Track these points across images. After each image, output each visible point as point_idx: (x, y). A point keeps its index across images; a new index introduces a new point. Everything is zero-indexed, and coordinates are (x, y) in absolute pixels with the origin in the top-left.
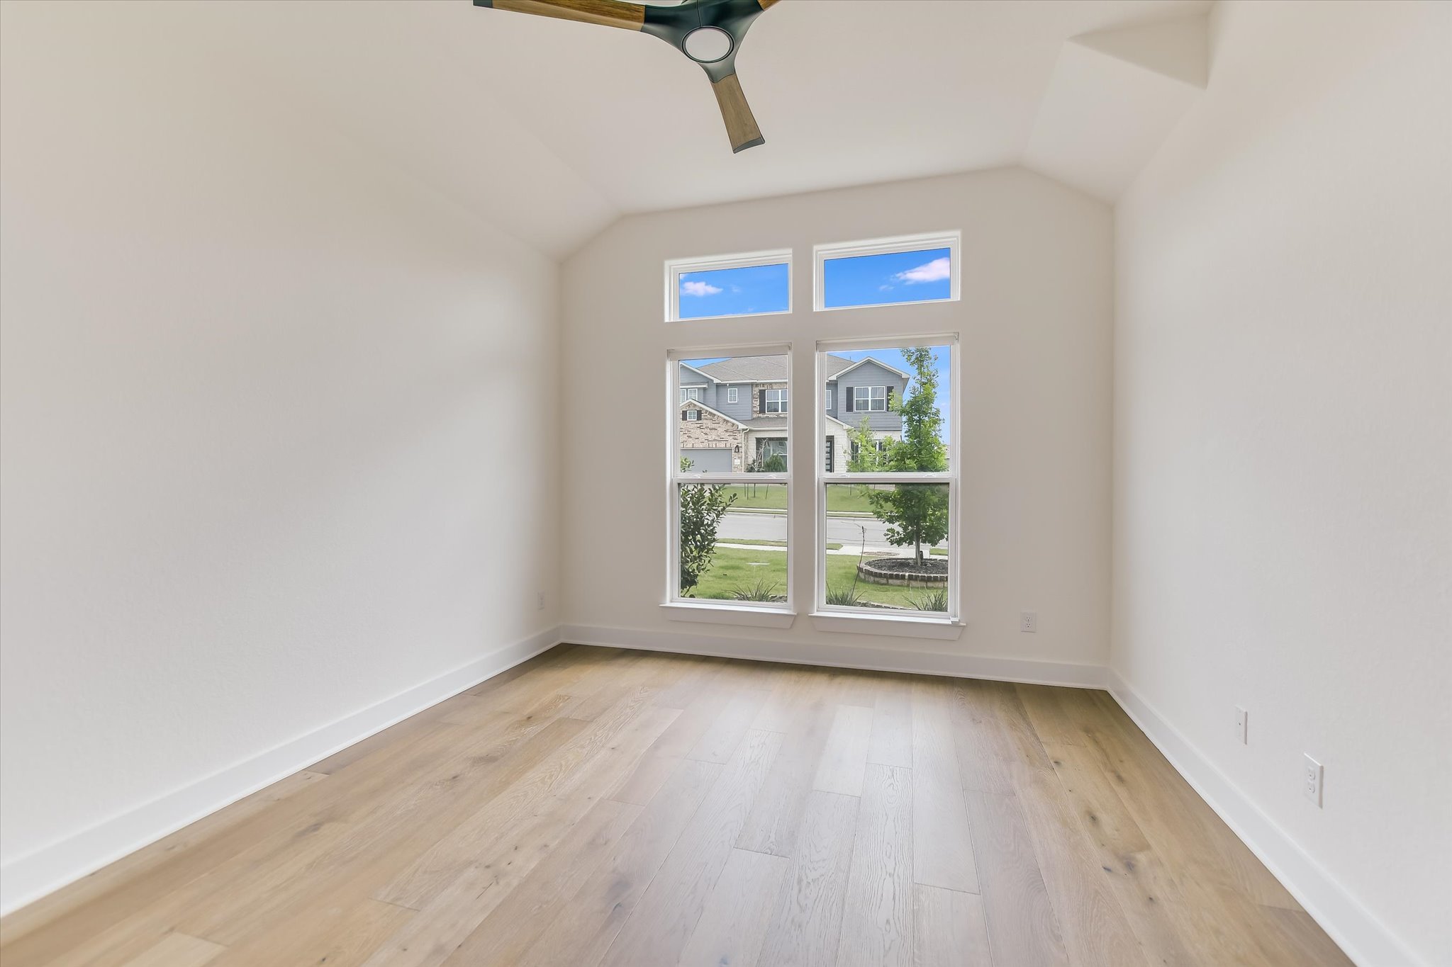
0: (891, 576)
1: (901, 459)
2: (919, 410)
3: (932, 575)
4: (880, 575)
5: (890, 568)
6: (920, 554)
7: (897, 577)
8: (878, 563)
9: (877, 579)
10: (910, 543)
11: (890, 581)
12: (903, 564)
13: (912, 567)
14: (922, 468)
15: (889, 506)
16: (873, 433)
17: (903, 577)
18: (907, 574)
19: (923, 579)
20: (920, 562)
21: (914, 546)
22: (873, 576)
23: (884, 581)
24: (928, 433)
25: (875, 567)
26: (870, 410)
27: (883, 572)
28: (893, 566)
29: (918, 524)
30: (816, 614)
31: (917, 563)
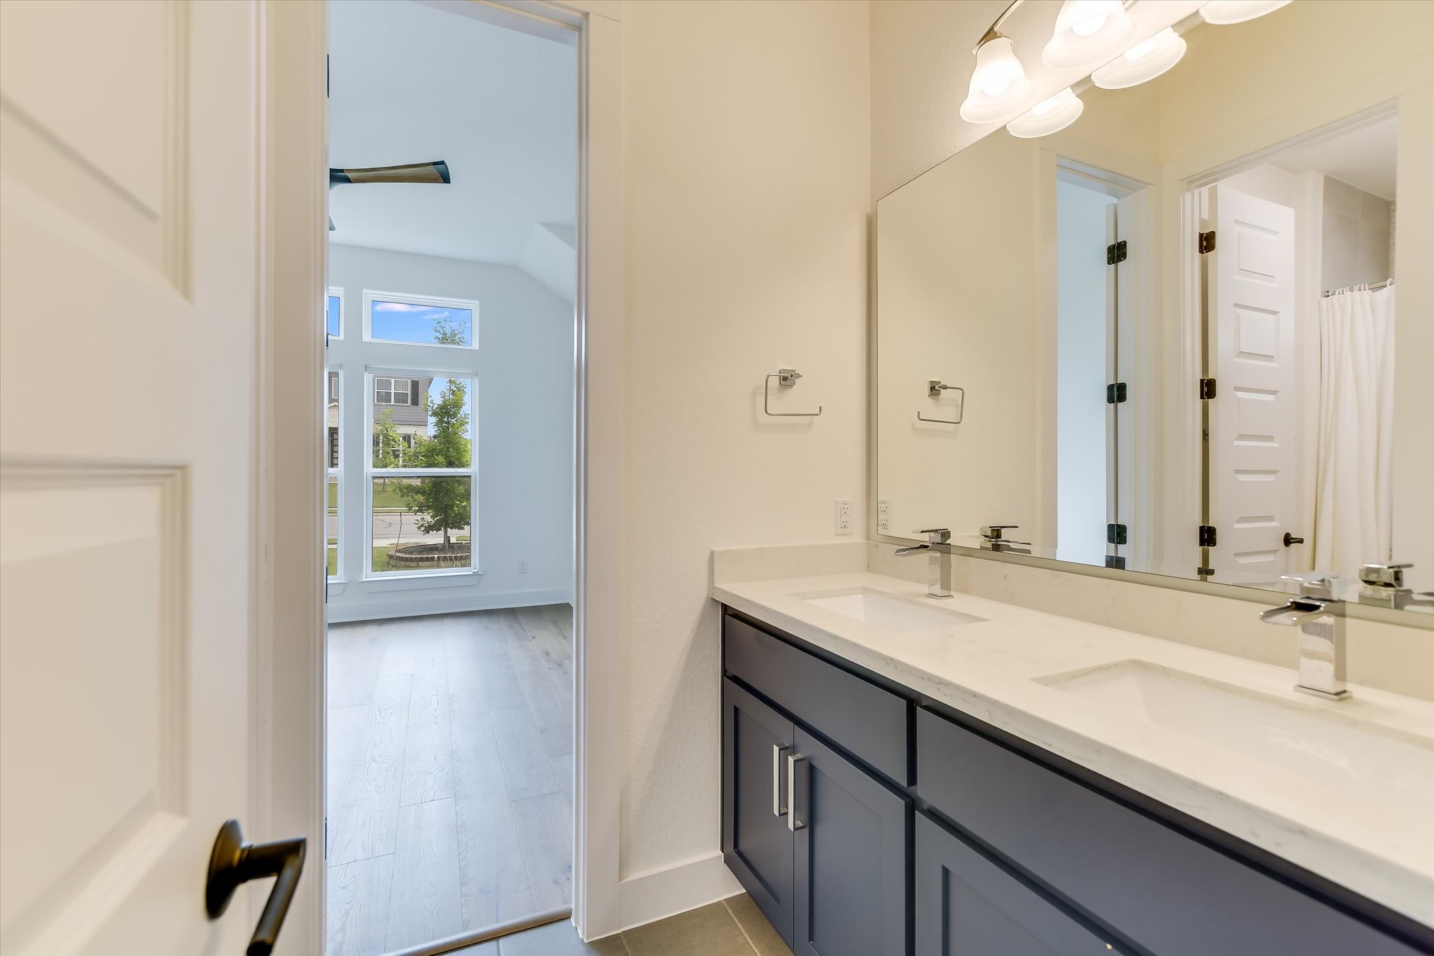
0: (422, 560)
1: (429, 457)
2: (447, 412)
3: (459, 555)
4: (411, 560)
5: (421, 553)
6: (447, 538)
7: (427, 559)
8: (409, 549)
9: (407, 563)
10: (439, 530)
11: (421, 563)
12: (433, 548)
13: (441, 550)
14: (450, 464)
15: (420, 498)
16: (397, 426)
17: (432, 559)
18: (436, 556)
19: (451, 559)
20: (448, 546)
21: (442, 532)
22: (403, 561)
23: (415, 564)
24: (456, 434)
25: (405, 553)
26: (393, 403)
27: (414, 556)
28: (423, 551)
29: (445, 513)
30: (365, 580)
31: (445, 547)
